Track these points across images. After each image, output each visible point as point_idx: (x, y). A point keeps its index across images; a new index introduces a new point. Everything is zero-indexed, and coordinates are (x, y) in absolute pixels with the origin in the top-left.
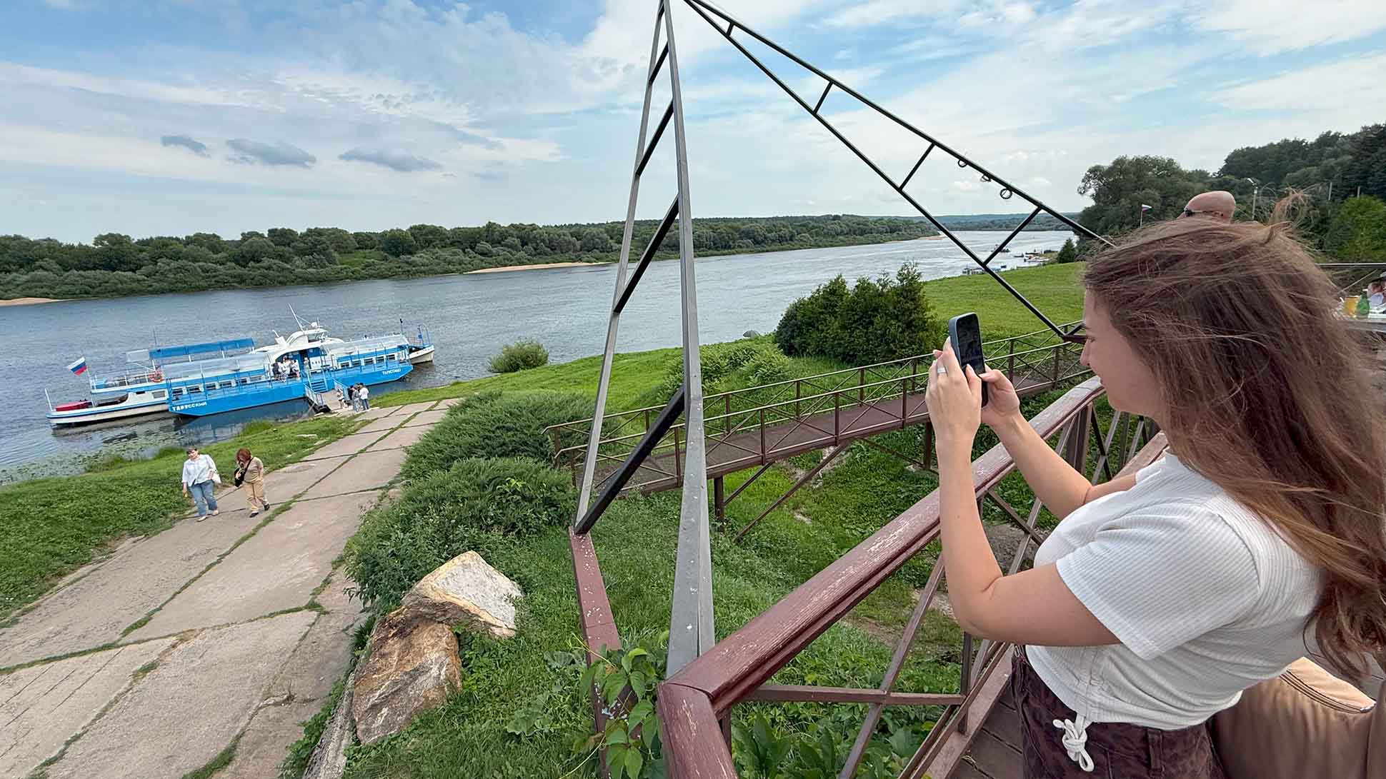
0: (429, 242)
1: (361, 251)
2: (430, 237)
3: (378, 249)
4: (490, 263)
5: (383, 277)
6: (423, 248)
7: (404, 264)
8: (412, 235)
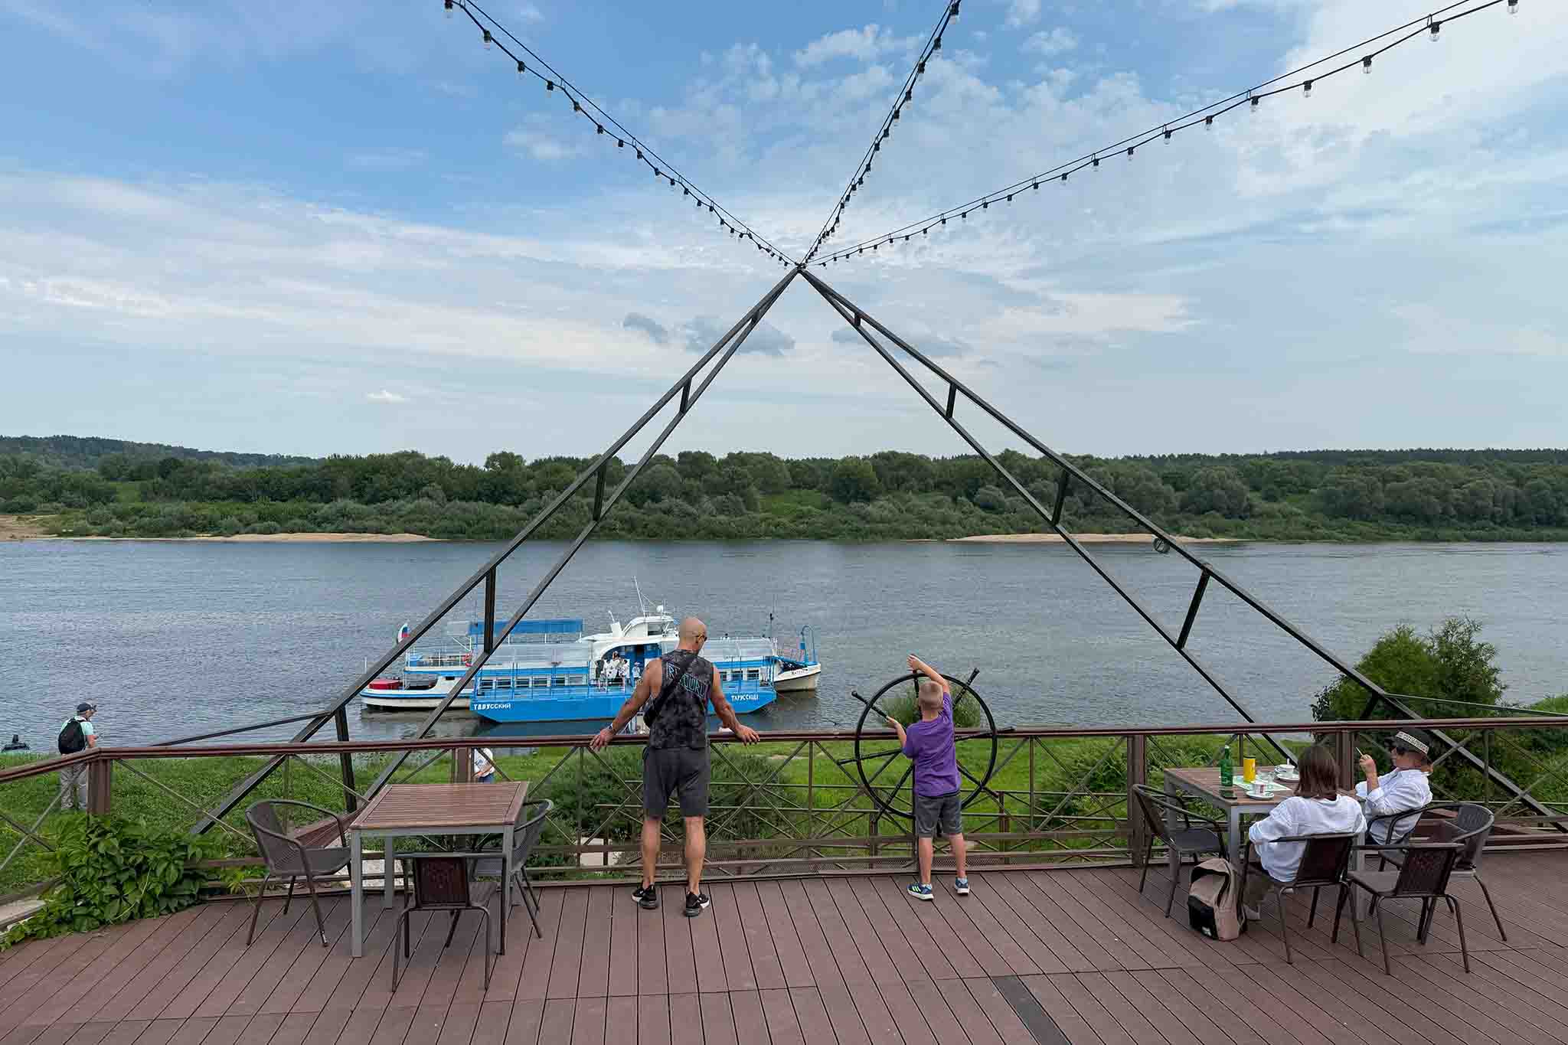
0: (900, 482)
1: (796, 492)
2: (902, 473)
3: (820, 490)
4: (994, 525)
5: (819, 537)
6: (888, 491)
7: (853, 517)
8: (876, 468)
